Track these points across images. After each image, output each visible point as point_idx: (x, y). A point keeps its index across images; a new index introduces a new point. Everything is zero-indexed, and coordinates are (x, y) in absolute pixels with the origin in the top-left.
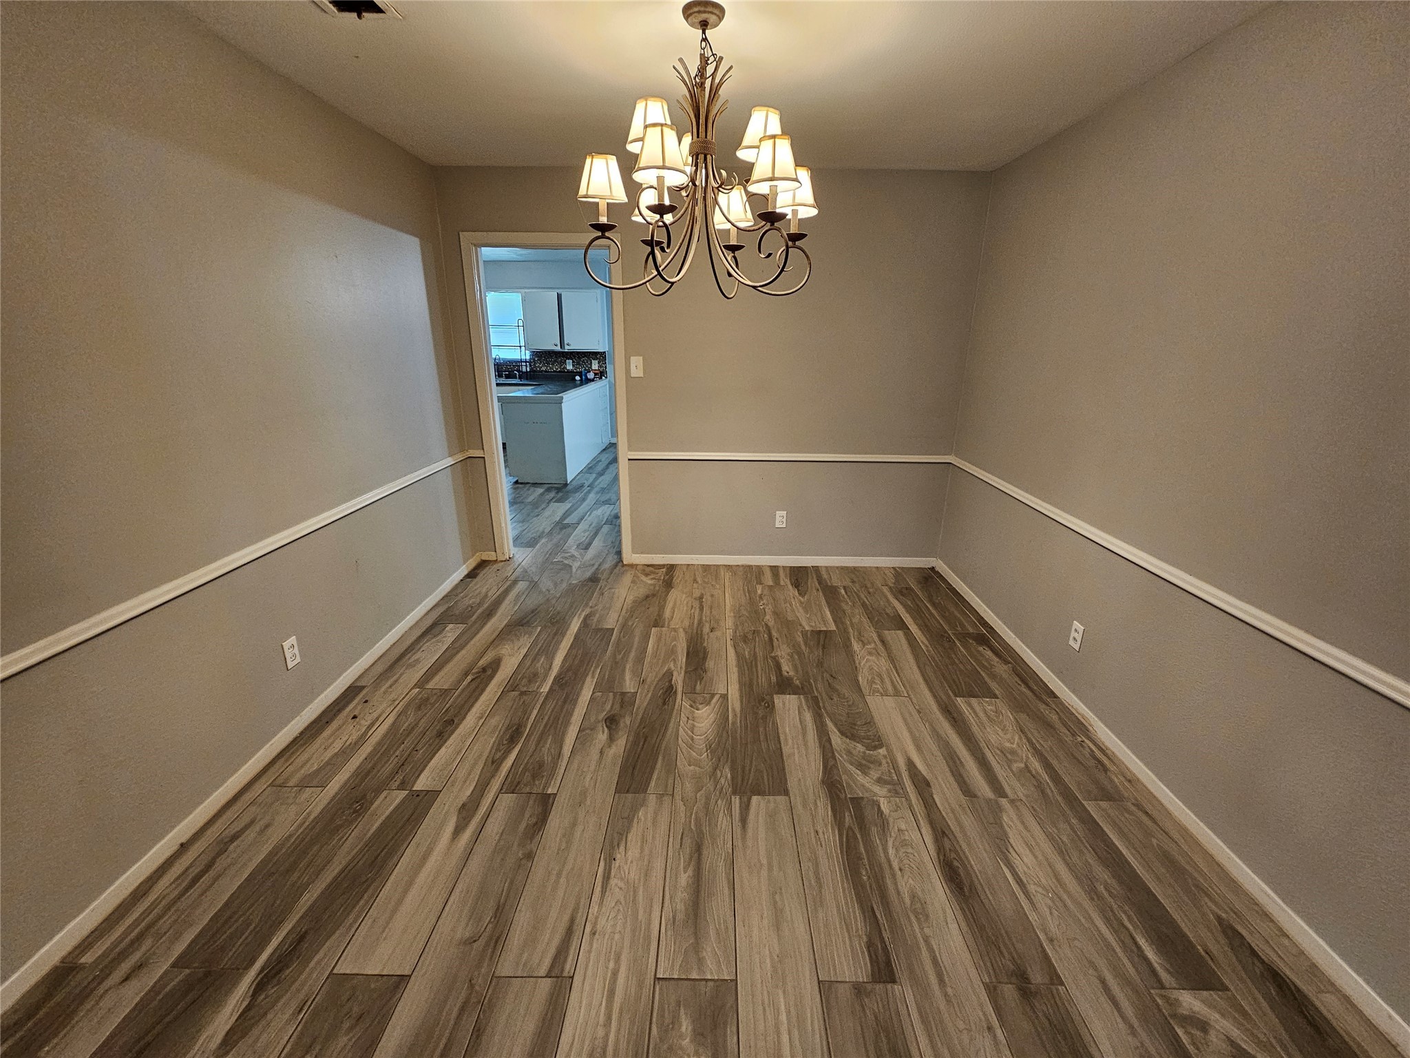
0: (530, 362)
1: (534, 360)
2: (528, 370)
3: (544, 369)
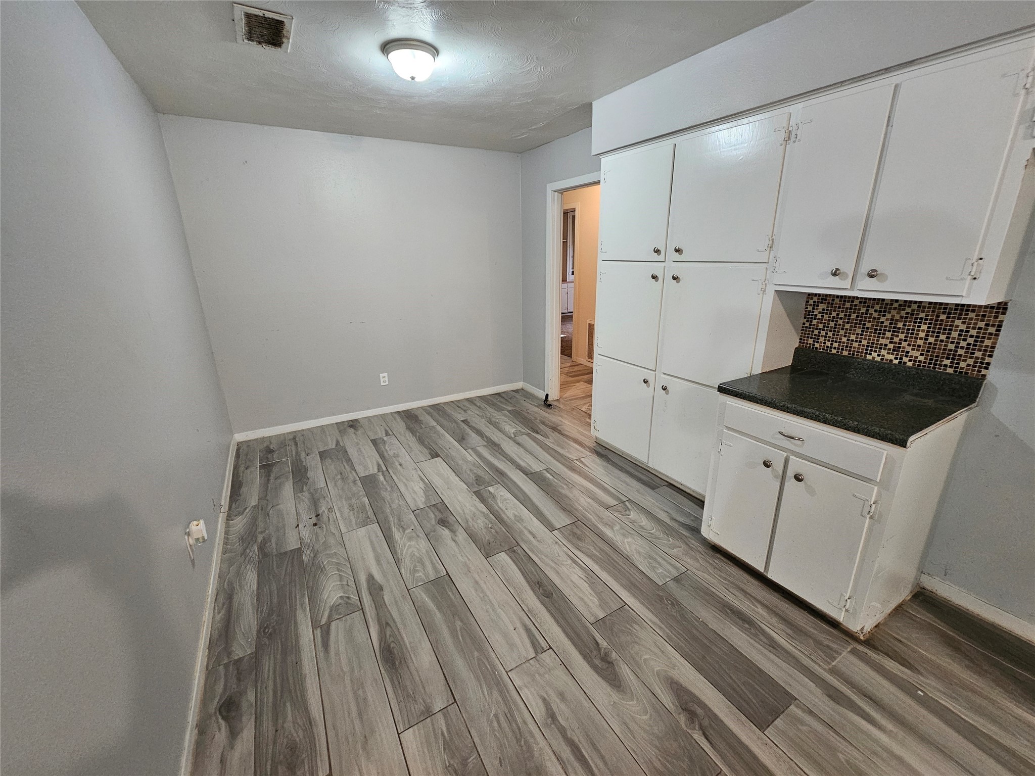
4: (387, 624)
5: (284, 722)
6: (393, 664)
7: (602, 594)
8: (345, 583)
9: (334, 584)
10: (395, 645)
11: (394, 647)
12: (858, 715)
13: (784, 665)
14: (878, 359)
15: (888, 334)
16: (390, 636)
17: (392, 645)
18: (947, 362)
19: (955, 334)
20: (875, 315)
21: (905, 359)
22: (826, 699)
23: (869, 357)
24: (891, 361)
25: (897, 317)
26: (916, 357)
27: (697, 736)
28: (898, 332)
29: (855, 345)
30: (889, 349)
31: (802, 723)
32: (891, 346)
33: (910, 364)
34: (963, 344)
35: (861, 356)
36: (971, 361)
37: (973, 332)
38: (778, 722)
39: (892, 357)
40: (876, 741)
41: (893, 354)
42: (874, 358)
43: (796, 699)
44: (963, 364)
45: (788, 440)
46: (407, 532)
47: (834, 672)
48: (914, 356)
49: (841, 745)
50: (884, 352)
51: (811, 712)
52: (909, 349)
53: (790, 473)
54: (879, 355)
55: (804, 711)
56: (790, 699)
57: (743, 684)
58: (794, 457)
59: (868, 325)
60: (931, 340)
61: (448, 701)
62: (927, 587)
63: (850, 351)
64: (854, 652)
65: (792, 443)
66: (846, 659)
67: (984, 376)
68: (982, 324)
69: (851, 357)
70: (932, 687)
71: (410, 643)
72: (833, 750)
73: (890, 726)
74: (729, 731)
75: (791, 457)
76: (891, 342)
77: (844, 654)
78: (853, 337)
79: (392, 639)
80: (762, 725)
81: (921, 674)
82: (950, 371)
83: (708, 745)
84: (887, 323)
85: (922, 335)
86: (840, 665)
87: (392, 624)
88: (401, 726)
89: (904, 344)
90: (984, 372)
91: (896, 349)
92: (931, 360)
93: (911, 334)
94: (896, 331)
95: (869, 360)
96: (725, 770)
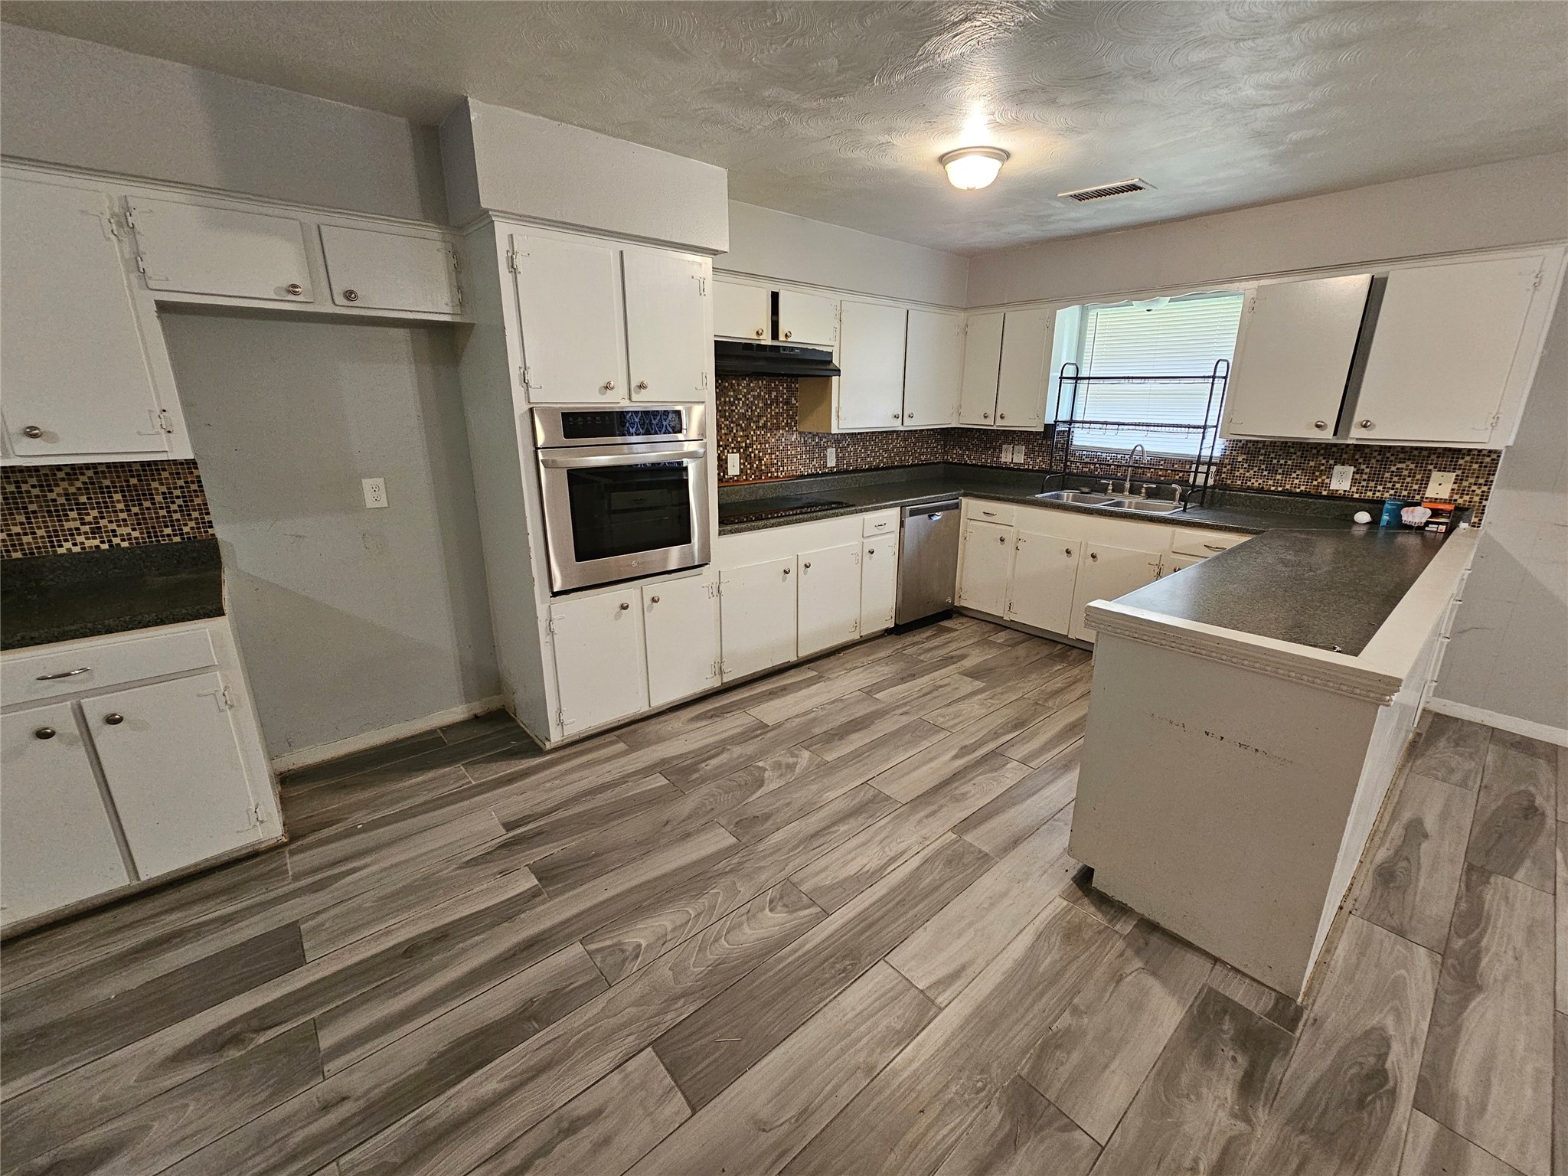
0: (1220, 465)
1: (1233, 461)
2: (1211, 482)
3: (1255, 483)
12: (344, 877)
13: (257, 918)
14: (77, 549)
15: (73, 514)
18: (168, 531)
19: (159, 498)
20: (36, 491)
21: (116, 540)
22: (317, 895)
23: (60, 551)
24: (97, 547)
25: (72, 490)
26: (129, 534)
27: (262, 1039)
28: (86, 509)
29: (26, 539)
30: (86, 533)
31: (323, 924)
32: (87, 528)
33: (125, 544)
34: (174, 507)
35: (47, 552)
36: (192, 524)
37: (177, 493)
38: (306, 946)
39: (96, 542)
40: (374, 874)
41: (95, 538)
42: (69, 550)
43: (298, 921)
44: (186, 529)
45: (59, 682)
47: (296, 878)
48: (125, 534)
49: (358, 901)
50: (80, 539)
51: (318, 913)
52: (114, 526)
53: (94, 720)
54: (75, 544)
55: (312, 919)
56: (294, 926)
57: (243, 967)
58: (87, 700)
59: (32, 507)
60: (135, 510)
62: (283, 770)
63: (22, 550)
64: (292, 853)
65: (71, 682)
66: (294, 863)
67: (213, 535)
68: (181, 483)
69: (30, 557)
70: (361, 818)
72: (358, 909)
73: (368, 860)
74: (280, 1000)
75: (82, 701)
76: (83, 524)
77: (288, 861)
78: (17, 529)
80: (300, 961)
81: (347, 819)
82: (177, 539)
83: (278, 1028)
84: (62, 500)
85: (121, 506)
86: (297, 869)
89: (103, 523)
90: (210, 531)
91: (96, 531)
92: (148, 533)
93: (106, 508)
94: (81, 508)
95: (62, 555)
96: (316, 1014)
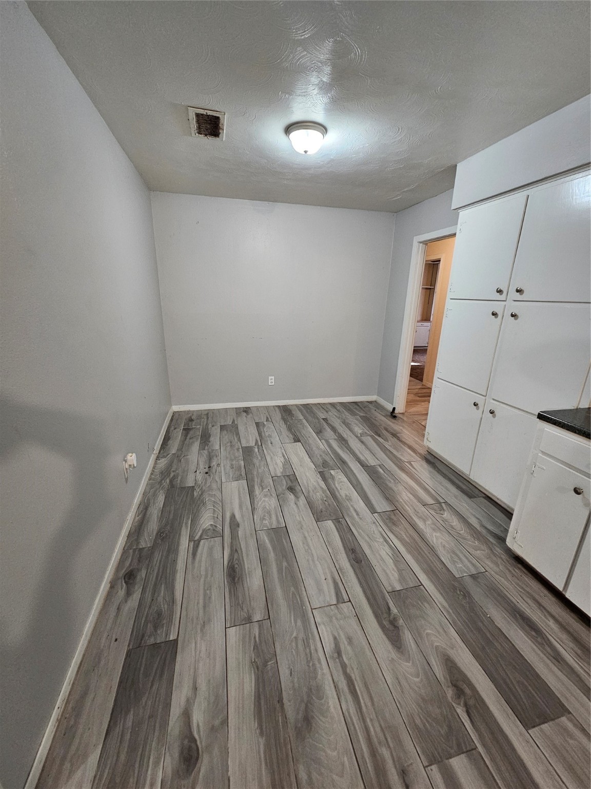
4: (236, 550)
5: (158, 596)
6: (234, 579)
7: (403, 572)
8: (216, 516)
9: (209, 515)
10: (238, 567)
11: (237, 568)
13: (565, 679)
16: (236, 559)
17: (236, 566)
27: (461, 711)
31: (572, 736)
38: (545, 727)
43: (570, 713)
46: (264, 490)
51: (582, 728)
55: (575, 725)
56: (564, 711)
61: (264, 617)
71: (248, 568)
74: (493, 717)
79: (237, 562)
80: (528, 723)
83: (469, 722)
87: (239, 552)
88: (229, 624)
96: (480, 749)
